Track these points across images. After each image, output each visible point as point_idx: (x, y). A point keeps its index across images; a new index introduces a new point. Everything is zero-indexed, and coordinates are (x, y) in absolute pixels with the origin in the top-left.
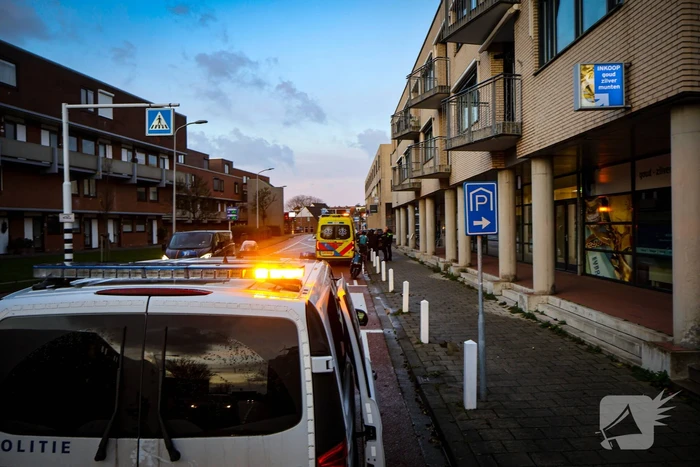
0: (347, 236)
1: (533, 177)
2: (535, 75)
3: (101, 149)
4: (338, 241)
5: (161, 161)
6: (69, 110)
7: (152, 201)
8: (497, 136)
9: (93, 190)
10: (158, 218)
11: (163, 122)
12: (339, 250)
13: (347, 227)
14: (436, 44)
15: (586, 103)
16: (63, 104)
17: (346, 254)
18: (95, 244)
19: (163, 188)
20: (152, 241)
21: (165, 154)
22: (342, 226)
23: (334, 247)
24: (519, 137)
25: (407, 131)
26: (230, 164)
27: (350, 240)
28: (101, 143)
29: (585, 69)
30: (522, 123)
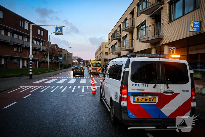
0: (100, 66)
1: (165, 50)
2: (168, 23)
3: (24, 38)
4: (97, 68)
5: (40, 43)
6: (32, 26)
7: (37, 55)
8: (156, 39)
9: (22, 50)
10: (38, 60)
11: (60, 31)
12: (97, 70)
13: (100, 64)
14: (129, 14)
15: (191, 30)
16: (31, 24)
17: (99, 71)
18: (21, 67)
19: (41, 51)
20: (36, 67)
21: (41, 41)
22: (98, 63)
23: (96, 69)
24: (162, 39)
25: (117, 38)
26: (57, 45)
27: (101, 67)
28: (24, 37)
29: (191, 22)
30: (163, 36)
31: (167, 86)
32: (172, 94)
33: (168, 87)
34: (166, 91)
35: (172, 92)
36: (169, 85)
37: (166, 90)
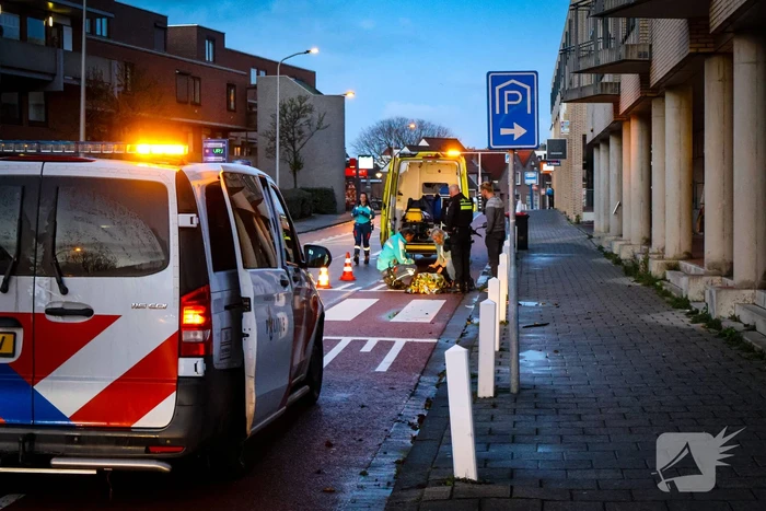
5: (55, 31)
19: (57, 93)
21: (64, 16)
31: (61, 283)
32: (87, 319)
33: (64, 291)
34: (59, 306)
35: (88, 312)
36: (69, 281)
37: (59, 300)
